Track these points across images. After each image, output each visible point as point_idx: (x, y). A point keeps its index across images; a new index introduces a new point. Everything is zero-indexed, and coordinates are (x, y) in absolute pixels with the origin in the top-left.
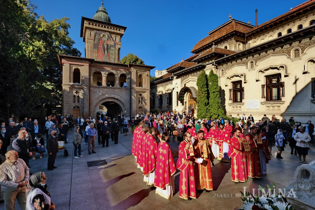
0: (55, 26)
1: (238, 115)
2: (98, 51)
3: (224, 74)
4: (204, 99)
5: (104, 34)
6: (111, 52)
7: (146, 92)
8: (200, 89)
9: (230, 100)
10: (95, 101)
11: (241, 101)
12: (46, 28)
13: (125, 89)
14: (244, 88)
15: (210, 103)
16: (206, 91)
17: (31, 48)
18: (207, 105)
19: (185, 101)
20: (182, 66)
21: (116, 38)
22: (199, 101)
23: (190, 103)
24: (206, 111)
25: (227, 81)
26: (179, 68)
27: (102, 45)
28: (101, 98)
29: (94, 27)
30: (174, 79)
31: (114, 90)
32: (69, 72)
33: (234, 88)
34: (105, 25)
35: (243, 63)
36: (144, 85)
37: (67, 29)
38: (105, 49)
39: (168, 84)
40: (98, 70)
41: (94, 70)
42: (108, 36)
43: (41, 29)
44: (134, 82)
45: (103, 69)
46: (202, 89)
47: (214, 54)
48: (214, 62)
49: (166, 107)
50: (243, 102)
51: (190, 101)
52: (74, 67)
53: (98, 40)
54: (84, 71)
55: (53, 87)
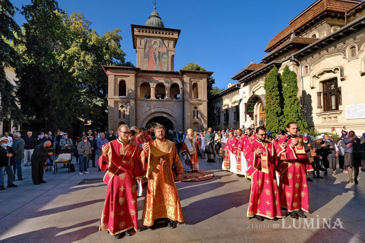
0: (107, 39)
1: (333, 129)
2: (149, 60)
3: (309, 71)
4: (275, 107)
5: (155, 40)
6: (163, 60)
7: (203, 104)
8: (269, 93)
9: (318, 108)
10: (143, 116)
11: (337, 108)
12: (96, 41)
13: (177, 101)
14: (340, 88)
15: (285, 112)
16: (278, 96)
17: (63, 56)
18: (281, 115)
19: (254, 114)
20: (250, 69)
21: (168, 44)
22: (268, 110)
23: (261, 117)
24: (279, 124)
25: (313, 81)
26: (246, 72)
27: (153, 54)
28: (148, 113)
29: (145, 34)
30: (241, 87)
31: (164, 103)
32: (113, 84)
33: (325, 90)
34: (156, 30)
35: (338, 52)
36: (200, 95)
37: (119, 41)
38: (157, 57)
39: (234, 95)
40: (146, 81)
41: (141, 81)
42: (160, 42)
43: (91, 43)
44: (187, 92)
45: (151, 80)
46: (271, 93)
47: (291, 45)
48: (292, 57)
49: (233, 124)
50: (339, 110)
51: (262, 114)
52: (119, 79)
53: (148, 48)
54: (130, 82)
55: (102, 102)
